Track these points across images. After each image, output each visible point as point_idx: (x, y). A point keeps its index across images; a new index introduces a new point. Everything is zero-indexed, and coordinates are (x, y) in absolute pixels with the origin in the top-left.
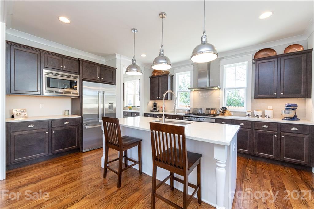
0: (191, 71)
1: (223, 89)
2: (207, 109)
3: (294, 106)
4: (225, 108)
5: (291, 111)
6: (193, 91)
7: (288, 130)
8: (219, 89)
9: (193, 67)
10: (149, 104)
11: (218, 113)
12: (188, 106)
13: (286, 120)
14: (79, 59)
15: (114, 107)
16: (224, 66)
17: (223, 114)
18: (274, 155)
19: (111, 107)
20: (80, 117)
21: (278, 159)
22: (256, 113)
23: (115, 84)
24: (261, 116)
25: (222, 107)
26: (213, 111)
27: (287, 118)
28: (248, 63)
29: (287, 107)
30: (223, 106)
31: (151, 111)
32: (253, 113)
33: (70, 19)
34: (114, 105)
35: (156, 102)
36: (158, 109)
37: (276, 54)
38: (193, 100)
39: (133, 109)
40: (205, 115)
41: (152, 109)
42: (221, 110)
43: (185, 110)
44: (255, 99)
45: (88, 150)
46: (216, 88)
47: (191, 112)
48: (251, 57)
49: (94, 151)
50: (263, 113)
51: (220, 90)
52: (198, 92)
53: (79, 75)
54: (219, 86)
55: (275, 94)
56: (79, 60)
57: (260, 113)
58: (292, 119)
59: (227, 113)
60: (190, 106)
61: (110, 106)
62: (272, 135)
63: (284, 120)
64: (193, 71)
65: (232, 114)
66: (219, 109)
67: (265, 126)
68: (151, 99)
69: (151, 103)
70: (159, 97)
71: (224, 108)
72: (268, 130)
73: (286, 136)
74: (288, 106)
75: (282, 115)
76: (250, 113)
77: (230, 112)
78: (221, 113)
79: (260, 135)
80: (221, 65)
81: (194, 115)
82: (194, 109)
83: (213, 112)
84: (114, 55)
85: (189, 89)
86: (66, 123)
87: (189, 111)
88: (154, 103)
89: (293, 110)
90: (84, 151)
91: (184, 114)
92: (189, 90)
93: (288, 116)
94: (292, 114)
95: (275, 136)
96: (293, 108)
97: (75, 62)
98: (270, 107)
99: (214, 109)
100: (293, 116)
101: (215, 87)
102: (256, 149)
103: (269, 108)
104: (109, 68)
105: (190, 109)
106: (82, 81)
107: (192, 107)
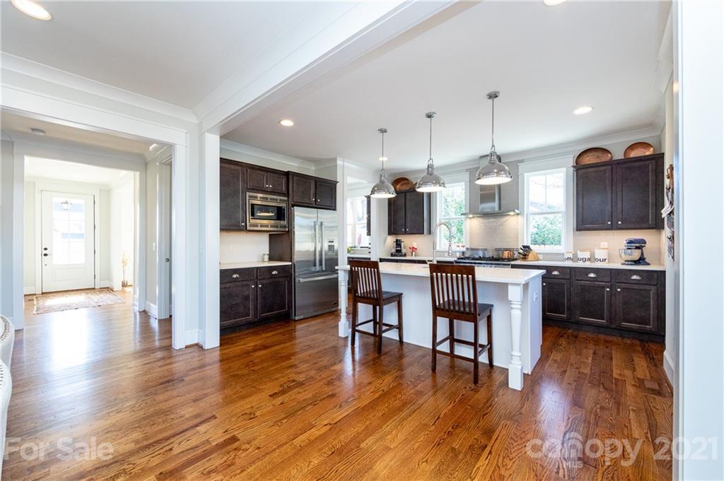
0: (466, 182)
1: (523, 215)
2: (497, 250)
3: (639, 243)
4: (528, 247)
5: (633, 250)
6: (470, 218)
7: (626, 279)
8: (518, 214)
9: (468, 175)
10: (386, 243)
11: (516, 256)
12: (460, 244)
13: (627, 264)
14: (288, 172)
15: (335, 248)
16: (525, 174)
17: (525, 257)
18: (607, 321)
19: (331, 247)
20: (290, 263)
21: (613, 326)
22: (581, 255)
23: (335, 209)
24: (589, 259)
25: (524, 247)
26: (507, 252)
27: (628, 261)
28: (567, 171)
29: (628, 243)
30: (525, 244)
31: (392, 255)
32: (575, 255)
33: (293, 121)
34: (336, 244)
35: (400, 238)
36: (404, 251)
37: (612, 157)
38: (470, 234)
39: (352, 252)
40: (492, 259)
41: (394, 251)
42: (521, 251)
43: (456, 252)
44: (578, 232)
45: (302, 317)
46: (512, 213)
47: (467, 256)
48: (571, 161)
49: (310, 319)
50: (593, 254)
51: (519, 216)
52: (478, 219)
53: (288, 197)
54: (516, 211)
55: (609, 223)
56: (287, 174)
57: (587, 255)
58: (637, 262)
59: (531, 256)
60: (464, 244)
61: (329, 246)
62: (603, 287)
63: (624, 264)
64: (468, 183)
65: (541, 257)
66: (517, 250)
67: (592, 275)
68: (390, 233)
69: (391, 240)
70: (405, 230)
71: (526, 248)
72: (597, 281)
73: (623, 289)
74: (630, 242)
75: (621, 256)
76: (571, 256)
77: (537, 253)
78: (521, 256)
79: (583, 288)
80: (520, 172)
81: (473, 259)
82: (472, 249)
83: (506, 254)
84: (335, 160)
85: (462, 214)
86: (274, 273)
87: (463, 253)
88: (397, 240)
89: (637, 248)
90: (297, 318)
91: (456, 259)
92: (463, 217)
93: (629, 258)
94: (636, 255)
95: (608, 289)
96: (638, 245)
97: (283, 176)
98: (604, 244)
99: (509, 250)
100: (637, 259)
101: (510, 211)
102: (578, 312)
103: (602, 247)
104: (327, 183)
105: (464, 249)
106: (293, 207)
107: (468, 247)
